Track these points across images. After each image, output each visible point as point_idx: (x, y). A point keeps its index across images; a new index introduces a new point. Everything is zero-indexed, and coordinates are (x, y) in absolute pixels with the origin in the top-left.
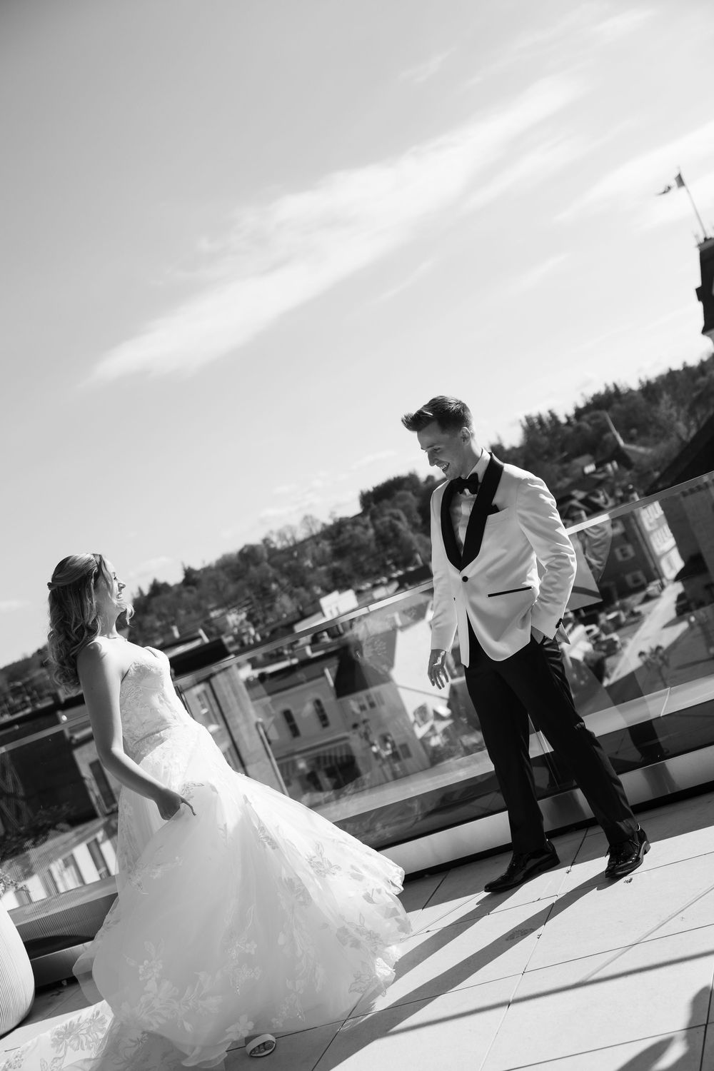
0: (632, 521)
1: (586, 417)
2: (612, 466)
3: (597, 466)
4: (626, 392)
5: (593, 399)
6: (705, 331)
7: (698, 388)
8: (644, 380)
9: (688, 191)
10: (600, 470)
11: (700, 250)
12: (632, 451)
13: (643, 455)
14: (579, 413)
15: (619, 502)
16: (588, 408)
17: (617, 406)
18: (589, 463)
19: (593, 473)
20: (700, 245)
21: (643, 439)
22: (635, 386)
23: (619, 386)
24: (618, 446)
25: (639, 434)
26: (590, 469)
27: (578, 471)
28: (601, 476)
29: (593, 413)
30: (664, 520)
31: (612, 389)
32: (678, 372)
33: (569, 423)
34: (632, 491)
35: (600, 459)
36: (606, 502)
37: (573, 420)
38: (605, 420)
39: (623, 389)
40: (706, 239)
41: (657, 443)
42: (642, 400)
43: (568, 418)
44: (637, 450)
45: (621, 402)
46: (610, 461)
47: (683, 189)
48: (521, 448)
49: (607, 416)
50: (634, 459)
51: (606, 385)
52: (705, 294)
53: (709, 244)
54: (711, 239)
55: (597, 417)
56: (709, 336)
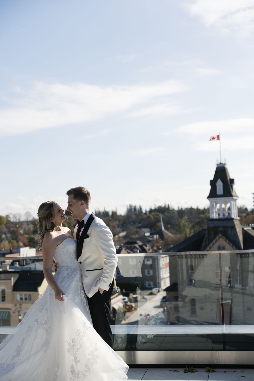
0: (156, 261)
1: (153, 213)
2: (156, 236)
3: (151, 234)
4: (172, 209)
5: (158, 207)
6: (208, 197)
7: (199, 218)
8: (180, 208)
9: (220, 143)
10: (151, 236)
11: (217, 166)
12: (166, 233)
13: (169, 236)
14: (151, 211)
15: (154, 251)
16: (155, 210)
17: (166, 213)
18: (148, 232)
19: (148, 236)
20: (217, 164)
21: (172, 230)
22: (176, 209)
23: (170, 206)
24: (161, 230)
25: (171, 228)
26: (147, 234)
27: (143, 233)
28: (150, 239)
29: (156, 213)
30: (168, 265)
31: (167, 206)
32: (194, 209)
33: (146, 214)
34: (160, 249)
35: (153, 232)
36: (149, 250)
37: (148, 213)
38: (160, 217)
39: (171, 208)
40: (220, 163)
41: (176, 234)
42: (176, 216)
43: (146, 211)
44: (168, 234)
45: (168, 213)
46: (156, 234)
47: (218, 141)
48: (124, 216)
49: (161, 216)
50: (165, 237)
51: (165, 204)
52: (213, 183)
53: (221, 165)
54: (222, 164)
55: (157, 215)
56: (209, 200)
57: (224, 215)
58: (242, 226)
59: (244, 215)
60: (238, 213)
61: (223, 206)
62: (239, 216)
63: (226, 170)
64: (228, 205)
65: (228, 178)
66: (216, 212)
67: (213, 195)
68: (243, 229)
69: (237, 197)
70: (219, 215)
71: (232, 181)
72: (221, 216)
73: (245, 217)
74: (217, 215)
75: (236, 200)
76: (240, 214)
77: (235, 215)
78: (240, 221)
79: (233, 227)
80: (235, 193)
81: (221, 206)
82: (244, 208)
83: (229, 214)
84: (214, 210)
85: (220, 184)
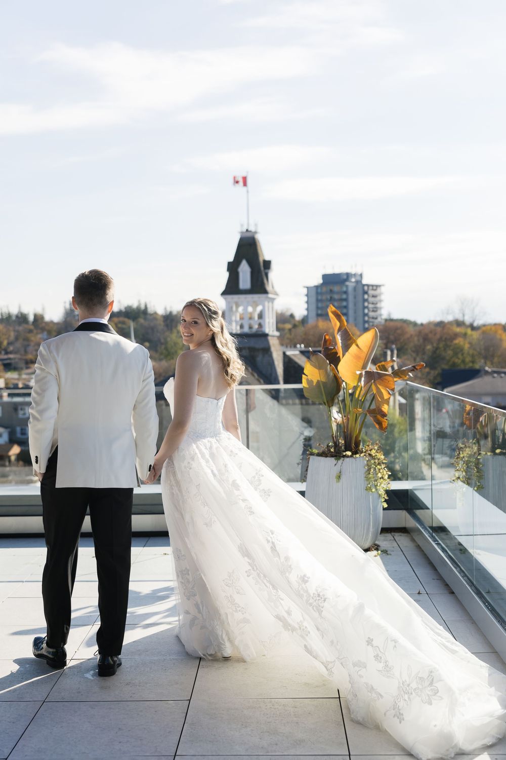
4: (152, 313)
5: (126, 308)
6: (224, 293)
8: (169, 310)
9: (248, 192)
11: (241, 236)
16: (120, 314)
17: (141, 321)
20: (242, 233)
22: (161, 311)
23: (148, 306)
25: (150, 348)
29: (122, 319)
31: (143, 307)
38: (129, 327)
39: (150, 310)
40: (247, 230)
41: (161, 360)
42: (161, 325)
45: (145, 319)
47: (245, 188)
48: (58, 324)
49: (132, 325)
51: (139, 301)
52: (233, 268)
53: (248, 235)
54: (250, 231)
55: (123, 323)
56: (225, 299)
57: (250, 327)
58: (283, 349)
59: (288, 326)
60: (277, 323)
61: (250, 309)
62: (278, 329)
63: (258, 244)
64: (259, 308)
65: (261, 260)
66: (236, 322)
67: (232, 288)
68: (284, 353)
69: (276, 294)
70: (242, 327)
71: (267, 264)
72: (246, 330)
73: (290, 330)
74: (238, 328)
75: (273, 300)
76: (281, 326)
77: (270, 328)
78: (281, 338)
79: (267, 350)
80: (273, 287)
81: (245, 309)
82: (289, 313)
83: (260, 325)
84: (234, 318)
85: (245, 269)
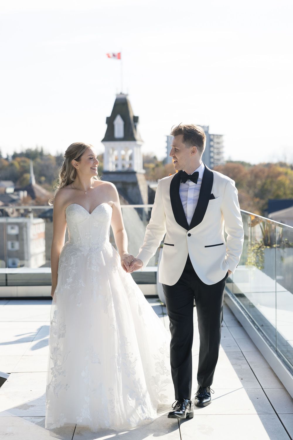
0: (24, 229)
1: (19, 159)
2: (24, 194)
3: (16, 190)
4: (47, 154)
5: (27, 151)
6: (104, 140)
9: (121, 64)
10: (16, 193)
11: (117, 97)
12: (38, 190)
13: (43, 195)
14: (15, 156)
15: (20, 215)
16: (22, 155)
17: (38, 160)
18: (11, 187)
19: (12, 194)
20: (117, 95)
21: (47, 185)
24: (30, 185)
25: (45, 181)
26: (10, 190)
27: (2, 189)
28: (15, 197)
29: (24, 159)
30: (43, 236)
31: (40, 150)
33: (7, 159)
34: (30, 212)
35: (18, 187)
36: (12, 213)
37: (10, 158)
38: (29, 166)
39: (45, 152)
40: (121, 93)
42: (54, 163)
43: (8, 156)
44: (40, 190)
45: (42, 159)
46: (23, 190)
47: (119, 60)
49: (31, 164)
50: (37, 194)
51: (37, 146)
52: (110, 121)
53: (122, 96)
54: (123, 94)
55: (24, 162)
56: (105, 145)
57: (123, 166)
58: (148, 183)
59: (152, 165)
60: (144, 163)
61: (123, 152)
62: (144, 168)
63: (129, 103)
64: (130, 152)
65: (131, 115)
66: (113, 162)
67: (109, 137)
68: (149, 188)
69: (142, 141)
70: (116, 166)
71: (136, 119)
72: (120, 168)
73: (153, 169)
74: (114, 167)
75: (140, 146)
76: (146, 165)
77: (138, 167)
78: (146, 175)
79: (135, 184)
80: (140, 136)
81: (119, 153)
82: (152, 156)
83: (131, 165)
84: (110, 159)
85: (119, 122)
